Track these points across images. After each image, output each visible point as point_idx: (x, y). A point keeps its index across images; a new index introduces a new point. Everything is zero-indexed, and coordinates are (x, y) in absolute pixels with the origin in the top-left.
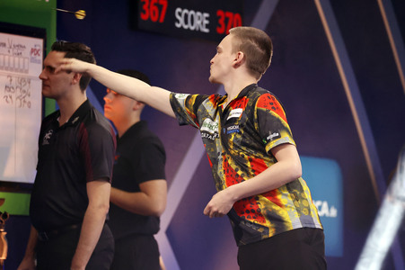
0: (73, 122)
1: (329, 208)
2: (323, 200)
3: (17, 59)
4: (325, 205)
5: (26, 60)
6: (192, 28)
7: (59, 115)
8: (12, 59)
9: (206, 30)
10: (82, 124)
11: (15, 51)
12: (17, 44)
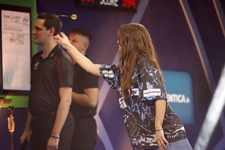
0: (51, 56)
1: (186, 98)
2: (182, 94)
3: (16, 24)
4: (183, 97)
5: (21, 25)
6: (109, 4)
7: (42, 53)
8: (13, 24)
9: (117, 5)
10: (56, 57)
11: (15, 20)
12: (15, 16)
